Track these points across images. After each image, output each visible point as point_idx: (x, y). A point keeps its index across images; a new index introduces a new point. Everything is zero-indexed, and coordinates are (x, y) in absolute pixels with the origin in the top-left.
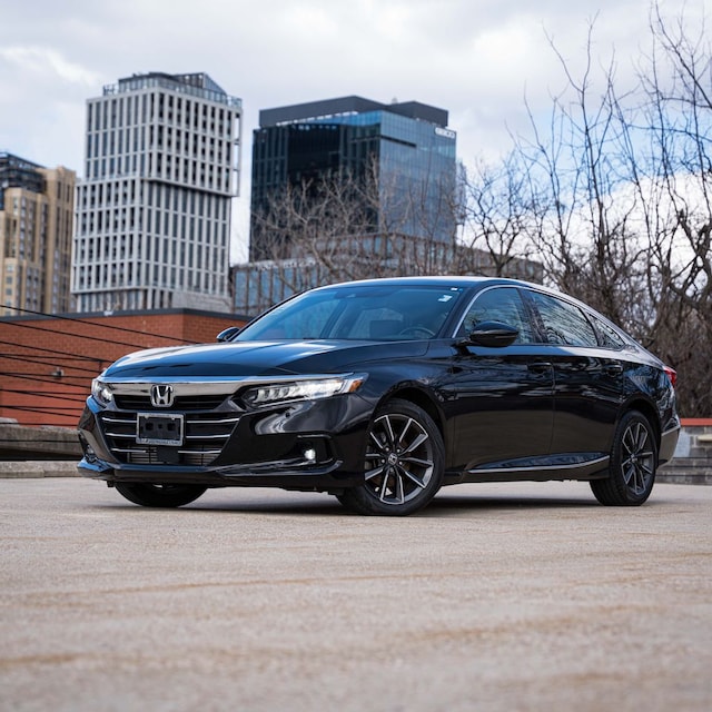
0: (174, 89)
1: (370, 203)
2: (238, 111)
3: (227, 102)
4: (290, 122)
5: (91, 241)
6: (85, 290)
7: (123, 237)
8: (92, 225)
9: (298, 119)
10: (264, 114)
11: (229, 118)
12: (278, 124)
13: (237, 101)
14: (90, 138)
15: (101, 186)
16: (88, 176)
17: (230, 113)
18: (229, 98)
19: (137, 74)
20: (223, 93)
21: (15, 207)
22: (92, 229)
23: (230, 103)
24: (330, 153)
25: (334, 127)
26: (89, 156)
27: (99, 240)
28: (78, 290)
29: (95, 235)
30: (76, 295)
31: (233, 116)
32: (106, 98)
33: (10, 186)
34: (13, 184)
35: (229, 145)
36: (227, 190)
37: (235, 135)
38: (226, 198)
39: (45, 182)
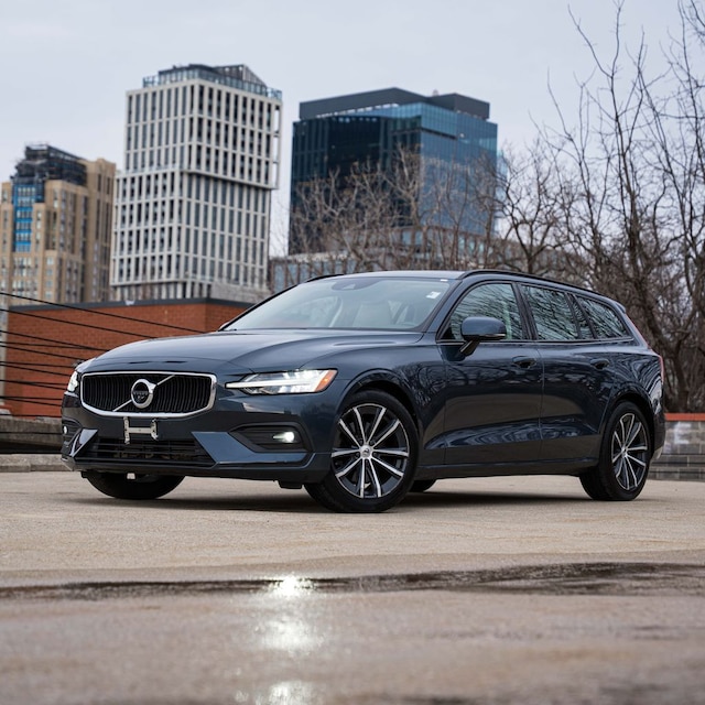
0: (214, 81)
2: (278, 104)
3: (266, 94)
4: (331, 115)
5: (131, 233)
6: (125, 282)
7: (163, 230)
8: (131, 217)
9: (338, 111)
10: (304, 107)
11: (269, 110)
12: (319, 116)
13: (277, 94)
14: (129, 130)
15: (141, 178)
16: (128, 168)
17: (269, 106)
18: (269, 90)
19: (178, 66)
20: (263, 86)
21: (56, 199)
22: (131, 222)
23: (270, 95)
24: (370, 145)
25: (374, 120)
26: (129, 148)
27: (138, 232)
28: (117, 283)
29: (134, 227)
30: (115, 287)
31: (273, 108)
32: (146, 90)
33: (51, 179)
34: (54, 176)
35: (268, 137)
36: (266, 183)
37: (275, 127)
38: (265, 190)
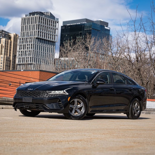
0: (43, 16)
1: (87, 45)
2: (58, 22)
3: (55, 19)
4: (70, 24)
5: (22, 51)
6: (20, 63)
7: (29, 51)
8: (22, 48)
9: (72, 24)
10: (64, 22)
11: (55, 23)
12: (67, 25)
13: (57, 19)
14: (22, 27)
15: (24, 38)
16: (21, 36)
18: (56, 18)
19: (34, 12)
20: (54, 17)
21: (4, 43)
22: (22, 49)
23: (56, 19)
24: (79, 32)
25: (81, 26)
27: (23, 51)
28: (18, 63)
32: (26, 17)
33: (3, 38)
34: (3, 37)
36: (54, 40)
37: (57, 27)
38: (54, 42)
39: (11, 37)
